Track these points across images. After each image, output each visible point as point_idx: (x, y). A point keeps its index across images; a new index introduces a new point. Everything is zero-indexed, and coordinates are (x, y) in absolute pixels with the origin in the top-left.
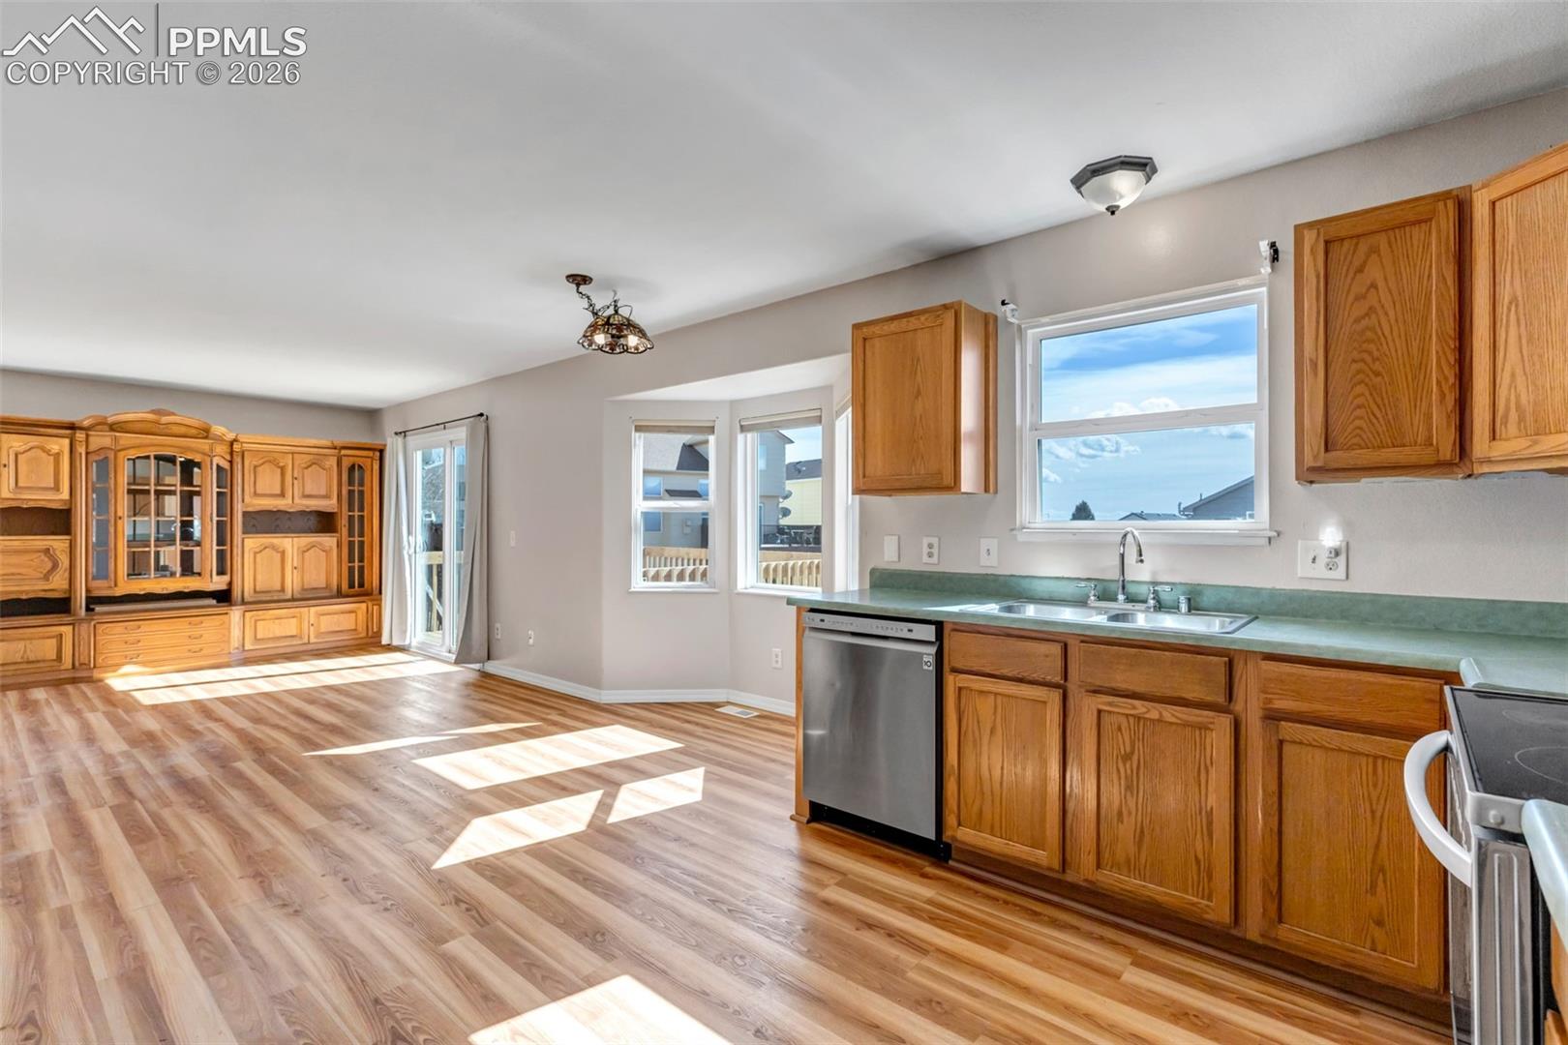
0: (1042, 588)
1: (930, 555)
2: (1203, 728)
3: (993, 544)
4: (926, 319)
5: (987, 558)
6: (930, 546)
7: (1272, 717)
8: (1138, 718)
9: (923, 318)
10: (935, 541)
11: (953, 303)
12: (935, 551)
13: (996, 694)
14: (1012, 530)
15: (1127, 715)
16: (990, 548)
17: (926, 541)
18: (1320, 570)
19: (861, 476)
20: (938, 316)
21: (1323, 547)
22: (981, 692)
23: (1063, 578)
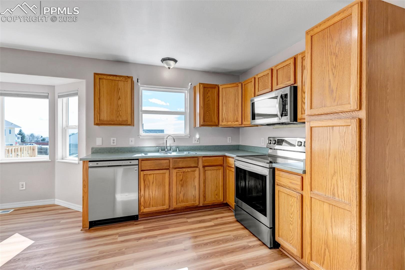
0: (146, 149)
1: (114, 143)
2: (194, 171)
3: (133, 139)
4: (122, 79)
5: (132, 143)
6: (114, 140)
7: (204, 167)
8: (183, 172)
9: (121, 78)
10: (115, 139)
11: (130, 77)
12: (115, 141)
13: (153, 174)
14: (138, 136)
15: (182, 172)
16: (132, 140)
17: (112, 139)
18: (196, 142)
19: (99, 120)
20: (126, 79)
21: (197, 138)
22: (150, 174)
23: (151, 147)
